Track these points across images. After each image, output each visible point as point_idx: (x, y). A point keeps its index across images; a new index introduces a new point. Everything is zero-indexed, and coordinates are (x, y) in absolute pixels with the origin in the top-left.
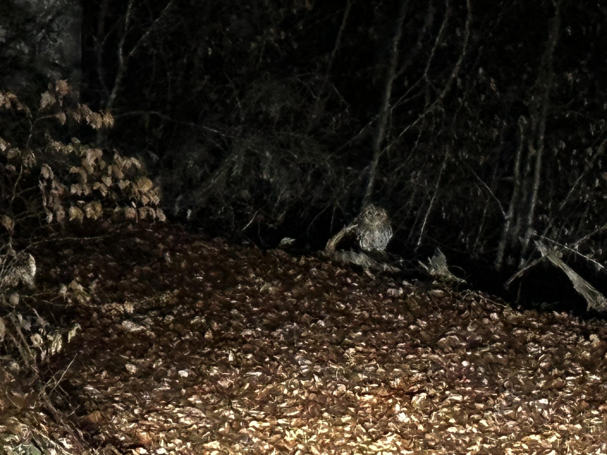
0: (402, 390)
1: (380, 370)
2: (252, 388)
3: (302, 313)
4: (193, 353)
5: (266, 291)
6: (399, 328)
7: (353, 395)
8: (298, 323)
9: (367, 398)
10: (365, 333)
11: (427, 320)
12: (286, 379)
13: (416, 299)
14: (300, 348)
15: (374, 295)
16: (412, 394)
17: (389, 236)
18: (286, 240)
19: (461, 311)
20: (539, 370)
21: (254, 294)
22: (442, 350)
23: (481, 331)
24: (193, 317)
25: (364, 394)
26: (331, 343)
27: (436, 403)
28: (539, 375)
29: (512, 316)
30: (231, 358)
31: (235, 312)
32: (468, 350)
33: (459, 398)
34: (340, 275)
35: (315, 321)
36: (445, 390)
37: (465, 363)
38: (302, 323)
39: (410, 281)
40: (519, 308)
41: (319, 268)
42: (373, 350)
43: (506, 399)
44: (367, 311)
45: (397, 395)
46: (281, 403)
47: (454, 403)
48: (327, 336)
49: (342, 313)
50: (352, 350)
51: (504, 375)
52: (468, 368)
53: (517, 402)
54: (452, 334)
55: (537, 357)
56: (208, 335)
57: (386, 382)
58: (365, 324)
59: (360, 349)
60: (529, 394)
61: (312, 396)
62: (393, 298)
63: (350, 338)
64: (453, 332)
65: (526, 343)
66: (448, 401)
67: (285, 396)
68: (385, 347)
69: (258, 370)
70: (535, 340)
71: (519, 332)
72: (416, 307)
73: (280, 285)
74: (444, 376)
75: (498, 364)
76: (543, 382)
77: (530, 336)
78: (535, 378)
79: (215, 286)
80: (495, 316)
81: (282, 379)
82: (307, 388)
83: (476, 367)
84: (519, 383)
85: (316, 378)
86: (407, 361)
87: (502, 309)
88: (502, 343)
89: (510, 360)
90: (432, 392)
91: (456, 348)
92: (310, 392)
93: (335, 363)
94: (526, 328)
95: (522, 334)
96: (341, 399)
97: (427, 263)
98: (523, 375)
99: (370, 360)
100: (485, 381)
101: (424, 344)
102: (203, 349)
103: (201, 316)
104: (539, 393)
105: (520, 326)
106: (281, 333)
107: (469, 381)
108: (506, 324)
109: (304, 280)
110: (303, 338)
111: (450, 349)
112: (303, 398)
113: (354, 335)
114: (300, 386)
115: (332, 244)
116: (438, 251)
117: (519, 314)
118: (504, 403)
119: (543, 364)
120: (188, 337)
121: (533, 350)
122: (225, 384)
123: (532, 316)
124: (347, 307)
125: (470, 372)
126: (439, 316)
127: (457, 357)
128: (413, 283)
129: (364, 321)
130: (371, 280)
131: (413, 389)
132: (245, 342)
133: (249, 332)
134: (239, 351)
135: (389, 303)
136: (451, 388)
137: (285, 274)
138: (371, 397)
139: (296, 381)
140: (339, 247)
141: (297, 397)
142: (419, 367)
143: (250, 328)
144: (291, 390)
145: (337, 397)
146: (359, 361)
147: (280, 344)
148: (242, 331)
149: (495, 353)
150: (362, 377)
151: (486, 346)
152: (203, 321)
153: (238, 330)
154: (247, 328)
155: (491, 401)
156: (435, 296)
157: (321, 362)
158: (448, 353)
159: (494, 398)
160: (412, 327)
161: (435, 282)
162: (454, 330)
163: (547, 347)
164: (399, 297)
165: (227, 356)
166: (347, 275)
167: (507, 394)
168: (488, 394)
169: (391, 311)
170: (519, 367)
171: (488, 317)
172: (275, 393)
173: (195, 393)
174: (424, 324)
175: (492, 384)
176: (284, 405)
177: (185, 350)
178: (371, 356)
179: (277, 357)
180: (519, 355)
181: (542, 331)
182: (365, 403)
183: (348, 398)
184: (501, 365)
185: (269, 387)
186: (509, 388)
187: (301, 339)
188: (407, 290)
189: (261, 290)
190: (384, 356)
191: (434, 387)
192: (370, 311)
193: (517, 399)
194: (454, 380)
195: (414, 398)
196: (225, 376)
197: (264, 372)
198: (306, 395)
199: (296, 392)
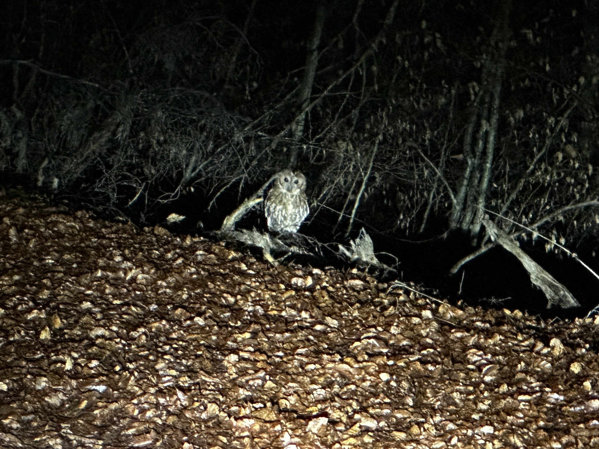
0: (296, 412)
1: (269, 384)
2: (91, 407)
3: (175, 308)
4: (20, 358)
5: (134, 280)
6: (302, 328)
7: (227, 419)
8: (168, 321)
9: (247, 423)
10: (255, 335)
11: (339, 317)
12: (139, 396)
13: (329, 292)
14: (165, 353)
15: (274, 287)
16: (309, 418)
17: (303, 213)
18: (173, 217)
19: (384, 308)
20: (483, 386)
21: (116, 283)
22: (355, 357)
23: (408, 333)
24: (29, 311)
25: (241, 418)
26: (208, 347)
27: (341, 431)
28: (482, 392)
29: (450, 314)
30: (69, 366)
31: (87, 305)
32: (389, 358)
33: (372, 424)
34: (234, 259)
35: (191, 319)
36: (355, 412)
37: (385, 377)
38: (174, 321)
39: (322, 269)
40: (459, 303)
41: (208, 251)
42: (263, 357)
43: (435, 425)
44: (262, 306)
45: (289, 420)
46: (127, 430)
47: (366, 430)
48: (204, 338)
49: (229, 307)
50: (233, 358)
51: (435, 394)
52: (388, 382)
53: (451, 432)
54: (369, 338)
55: (479, 369)
56: (45, 335)
57: (274, 401)
58: (256, 323)
59: (246, 355)
60: (468, 419)
61: (171, 420)
62: (298, 289)
63: (235, 341)
64: (371, 334)
65: (465, 349)
66: (356, 428)
67: (134, 419)
68: (281, 354)
69: (101, 382)
70: (477, 346)
71: (459, 335)
72: (325, 300)
73: (153, 271)
74: (354, 392)
75: (429, 377)
76: (487, 402)
77: (471, 341)
78: (477, 397)
79: (68, 272)
80: (427, 314)
81: (134, 396)
82: (165, 407)
83: (398, 382)
84: (455, 404)
85: (180, 394)
86: (305, 373)
87: (438, 305)
88: (435, 349)
89: (444, 372)
90: (335, 415)
91: (372, 356)
92: (169, 413)
93: (209, 374)
94: (468, 331)
95: (461, 339)
96: (210, 424)
97: (348, 247)
98: (461, 393)
99: (256, 372)
100: (410, 401)
101: (331, 350)
102: (35, 354)
103: (40, 310)
104: (481, 418)
105: (460, 327)
106: (145, 333)
107: (387, 400)
108: (442, 324)
109: (185, 265)
110: (173, 339)
111: (366, 357)
112: (160, 422)
113: (240, 337)
114: (157, 406)
115: (230, 221)
116: (362, 233)
117: (460, 312)
118: (434, 432)
119: (488, 379)
120: (17, 337)
121: (476, 358)
122: (54, 400)
123: (476, 314)
124: (236, 301)
125: (390, 388)
126: (356, 314)
127: (373, 367)
128: (325, 271)
129: (255, 318)
130: (272, 266)
131: (311, 412)
132: (92, 344)
133: (100, 331)
134: (82, 356)
135: (291, 297)
136: (364, 410)
137: (161, 257)
138: (252, 421)
139: (153, 399)
140: (240, 225)
141: (150, 421)
142: (322, 380)
143: (104, 326)
144: (143, 411)
145: (205, 421)
146: (243, 372)
147: (138, 347)
148: (91, 330)
149: (424, 362)
150: (243, 393)
151: (413, 353)
152: (43, 316)
153: (87, 328)
154: (100, 326)
155: (415, 430)
156: (353, 288)
157: (191, 372)
158: (361, 362)
159: (420, 424)
160: (318, 327)
161: (355, 271)
162: (372, 332)
163: (494, 354)
164: (306, 289)
165: (64, 363)
166: (242, 260)
167: (438, 418)
168: (412, 418)
169: (293, 307)
170: (456, 382)
171: (419, 316)
172: (121, 413)
173: (12, 413)
174: (333, 323)
175: (418, 406)
176: (131, 432)
177: (9, 354)
178: (259, 365)
179: (131, 366)
180: (458, 366)
181: (489, 334)
182: (243, 430)
183: (219, 424)
184: (433, 378)
185: (113, 406)
186: (442, 410)
187: (169, 341)
188: (317, 279)
189: (128, 278)
190: (277, 365)
191: (339, 409)
192: (265, 307)
193: (451, 426)
194: (367, 398)
195: (311, 423)
196: (56, 391)
197: (109, 386)
198: (164, 418)
199: (149, 414)
